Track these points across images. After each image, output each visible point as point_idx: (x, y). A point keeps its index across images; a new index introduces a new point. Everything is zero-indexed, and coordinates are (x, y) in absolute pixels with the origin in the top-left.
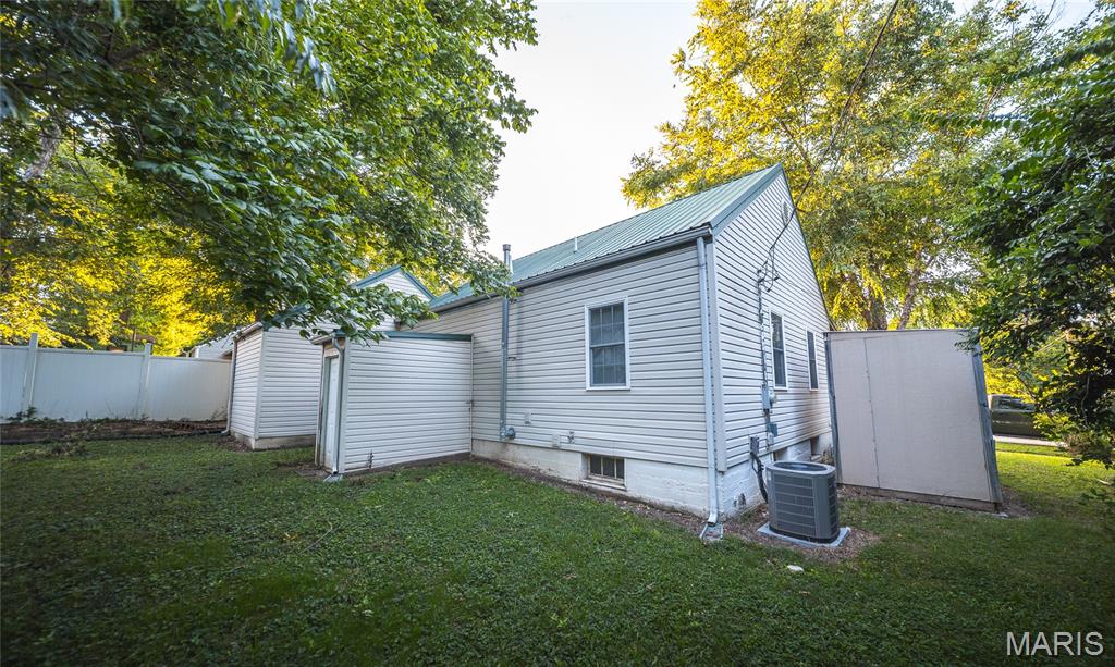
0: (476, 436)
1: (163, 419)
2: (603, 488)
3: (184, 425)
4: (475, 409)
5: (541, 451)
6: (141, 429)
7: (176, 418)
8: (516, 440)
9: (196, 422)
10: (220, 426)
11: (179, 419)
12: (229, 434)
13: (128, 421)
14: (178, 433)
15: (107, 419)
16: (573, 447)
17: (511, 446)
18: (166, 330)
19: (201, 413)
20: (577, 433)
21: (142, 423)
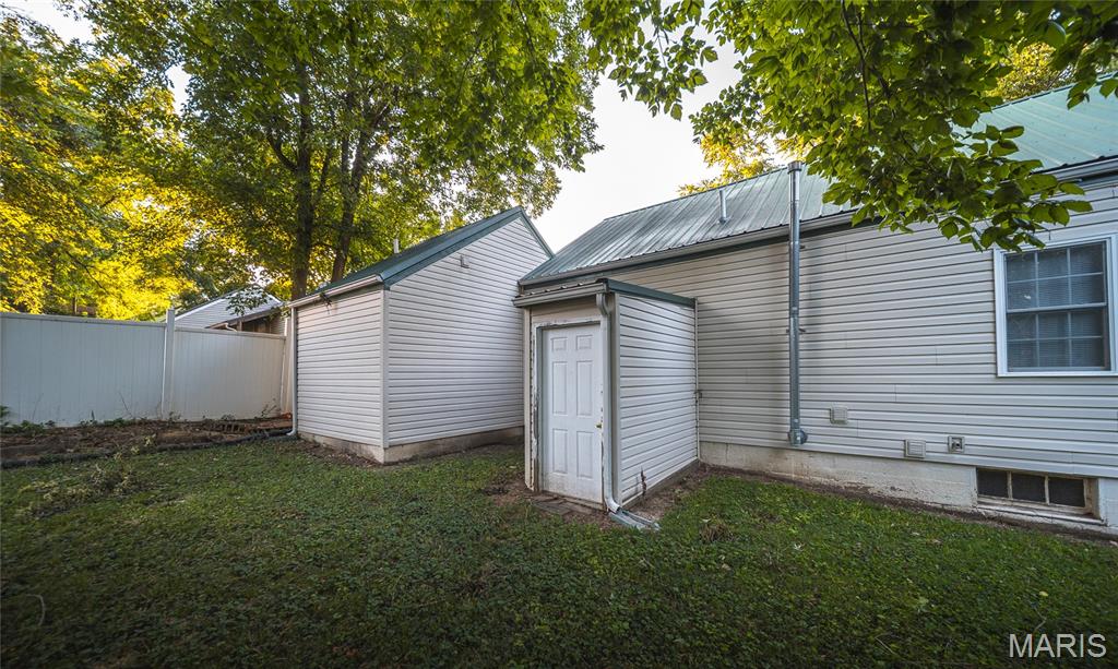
0: (705, 438)
1: (199, 419)
2: (1040, 520)
3: (228, 425)
4: (704, 401)
5: (870, 462)
6: (176, 433)
7: (216, 417)
8: (807, 446)
9: (244, 421)
10: (282, 424)
11: (220, 418)
12: (298, 436)
13: (150, 422)
14: (227, 438)
15: (120, 421)
16: (957, 458)
17: (793, 453)
18: (104, 302)
19: (247, 407)
20: (968, 439)
21: (172, 425)
